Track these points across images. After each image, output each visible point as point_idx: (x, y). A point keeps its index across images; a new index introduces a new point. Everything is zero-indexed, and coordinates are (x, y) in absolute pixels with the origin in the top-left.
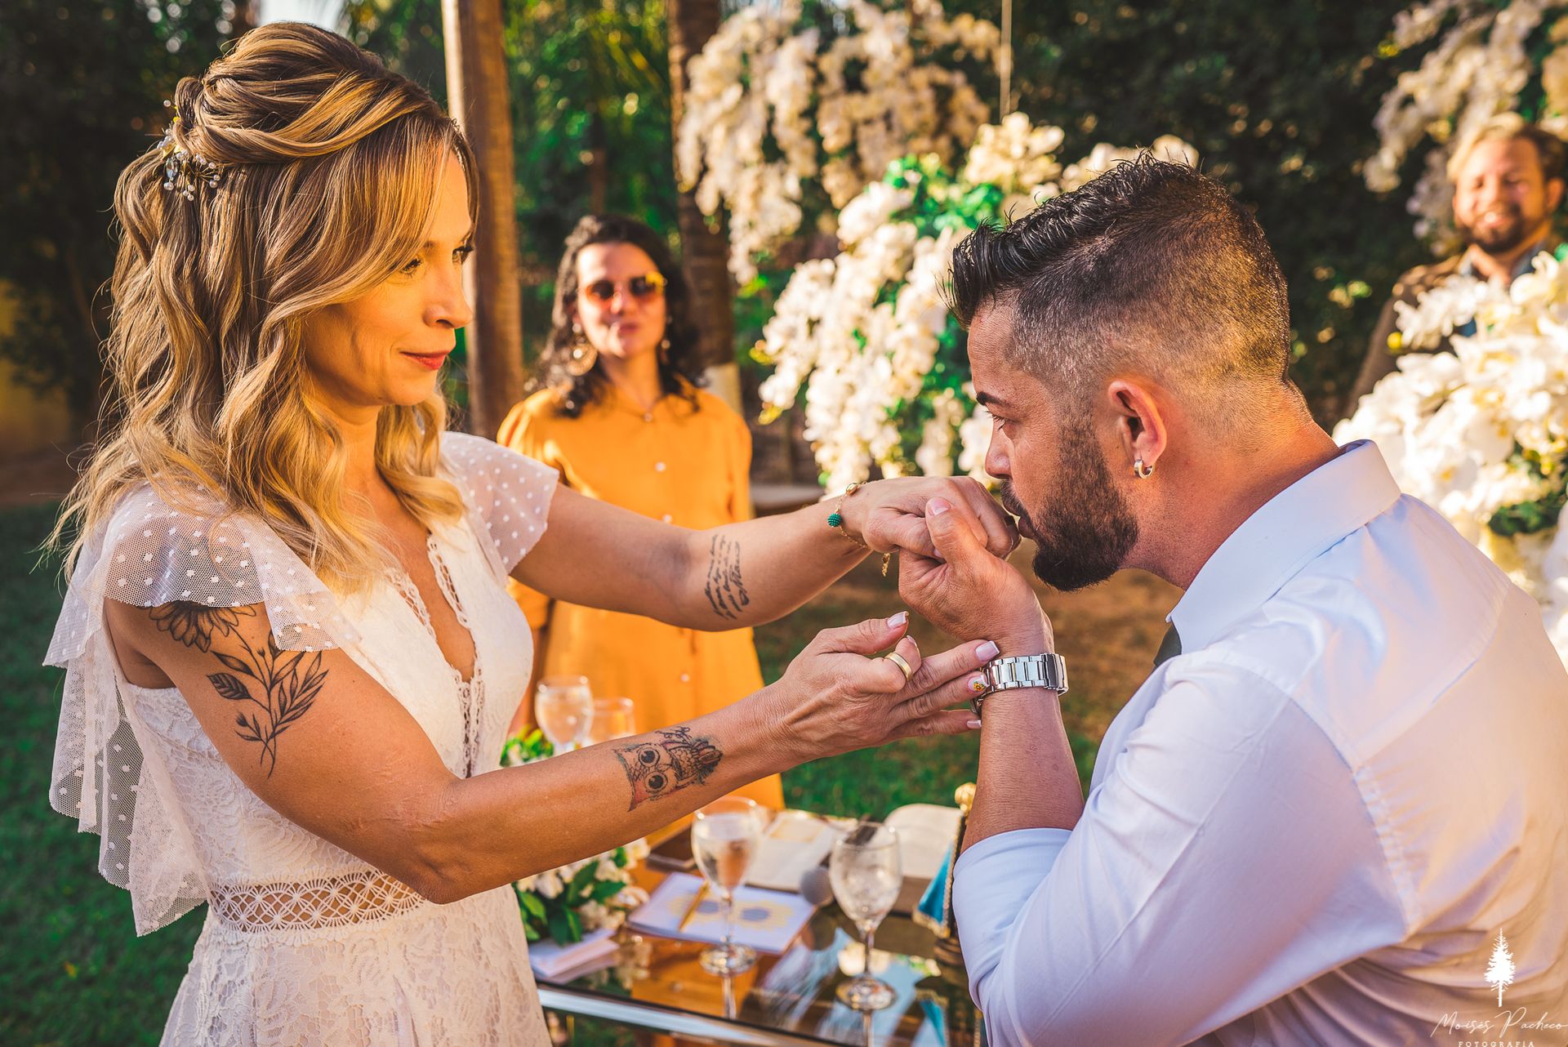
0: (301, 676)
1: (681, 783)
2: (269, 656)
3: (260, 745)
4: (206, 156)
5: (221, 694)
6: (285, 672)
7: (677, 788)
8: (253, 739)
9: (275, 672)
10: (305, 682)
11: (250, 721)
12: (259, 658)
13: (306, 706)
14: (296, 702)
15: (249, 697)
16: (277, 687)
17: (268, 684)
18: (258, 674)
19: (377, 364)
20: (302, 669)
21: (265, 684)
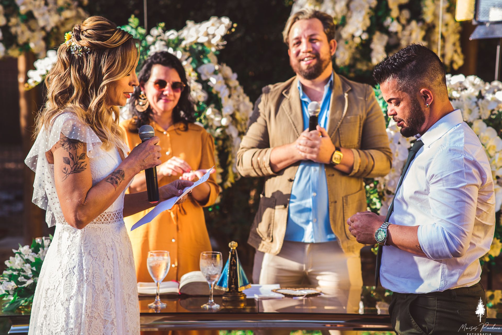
0: (82, 166)
1: (120, 181)
2: (78, 158)
3: (66, 174)
4: (87, 46)
5: (64, 162)
6: (79, 163)
7: (120, 182)
8: (65, 173)
9: (78, 162)
10: (82, 168)
11: (66, 169)
12: (77, 158)
13: (79, 172)
14: (78, 170)
15: (70, 164)
16: (76, 165)
17: (75, 164)
18: (74, 161)
19: (119, 95)
20: (83, 165)
21: (74, 163)
